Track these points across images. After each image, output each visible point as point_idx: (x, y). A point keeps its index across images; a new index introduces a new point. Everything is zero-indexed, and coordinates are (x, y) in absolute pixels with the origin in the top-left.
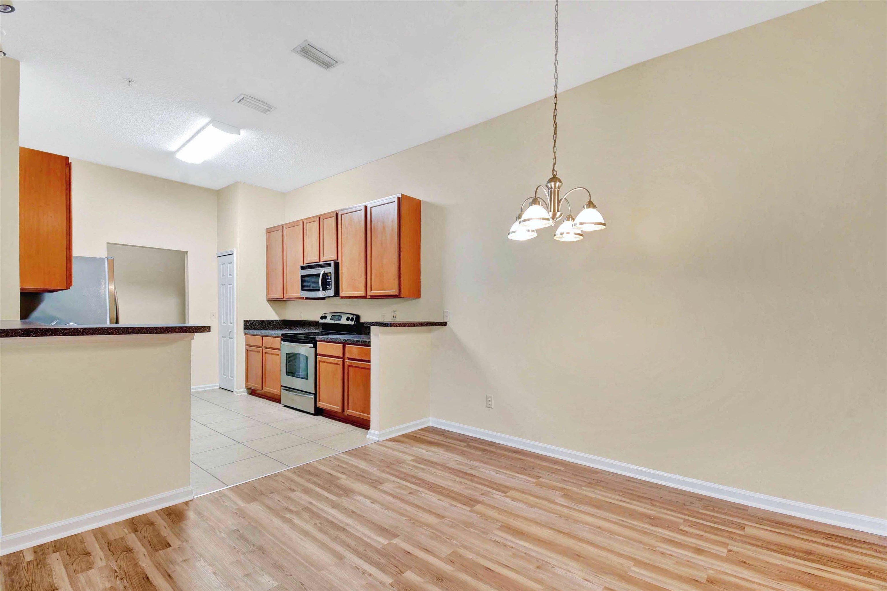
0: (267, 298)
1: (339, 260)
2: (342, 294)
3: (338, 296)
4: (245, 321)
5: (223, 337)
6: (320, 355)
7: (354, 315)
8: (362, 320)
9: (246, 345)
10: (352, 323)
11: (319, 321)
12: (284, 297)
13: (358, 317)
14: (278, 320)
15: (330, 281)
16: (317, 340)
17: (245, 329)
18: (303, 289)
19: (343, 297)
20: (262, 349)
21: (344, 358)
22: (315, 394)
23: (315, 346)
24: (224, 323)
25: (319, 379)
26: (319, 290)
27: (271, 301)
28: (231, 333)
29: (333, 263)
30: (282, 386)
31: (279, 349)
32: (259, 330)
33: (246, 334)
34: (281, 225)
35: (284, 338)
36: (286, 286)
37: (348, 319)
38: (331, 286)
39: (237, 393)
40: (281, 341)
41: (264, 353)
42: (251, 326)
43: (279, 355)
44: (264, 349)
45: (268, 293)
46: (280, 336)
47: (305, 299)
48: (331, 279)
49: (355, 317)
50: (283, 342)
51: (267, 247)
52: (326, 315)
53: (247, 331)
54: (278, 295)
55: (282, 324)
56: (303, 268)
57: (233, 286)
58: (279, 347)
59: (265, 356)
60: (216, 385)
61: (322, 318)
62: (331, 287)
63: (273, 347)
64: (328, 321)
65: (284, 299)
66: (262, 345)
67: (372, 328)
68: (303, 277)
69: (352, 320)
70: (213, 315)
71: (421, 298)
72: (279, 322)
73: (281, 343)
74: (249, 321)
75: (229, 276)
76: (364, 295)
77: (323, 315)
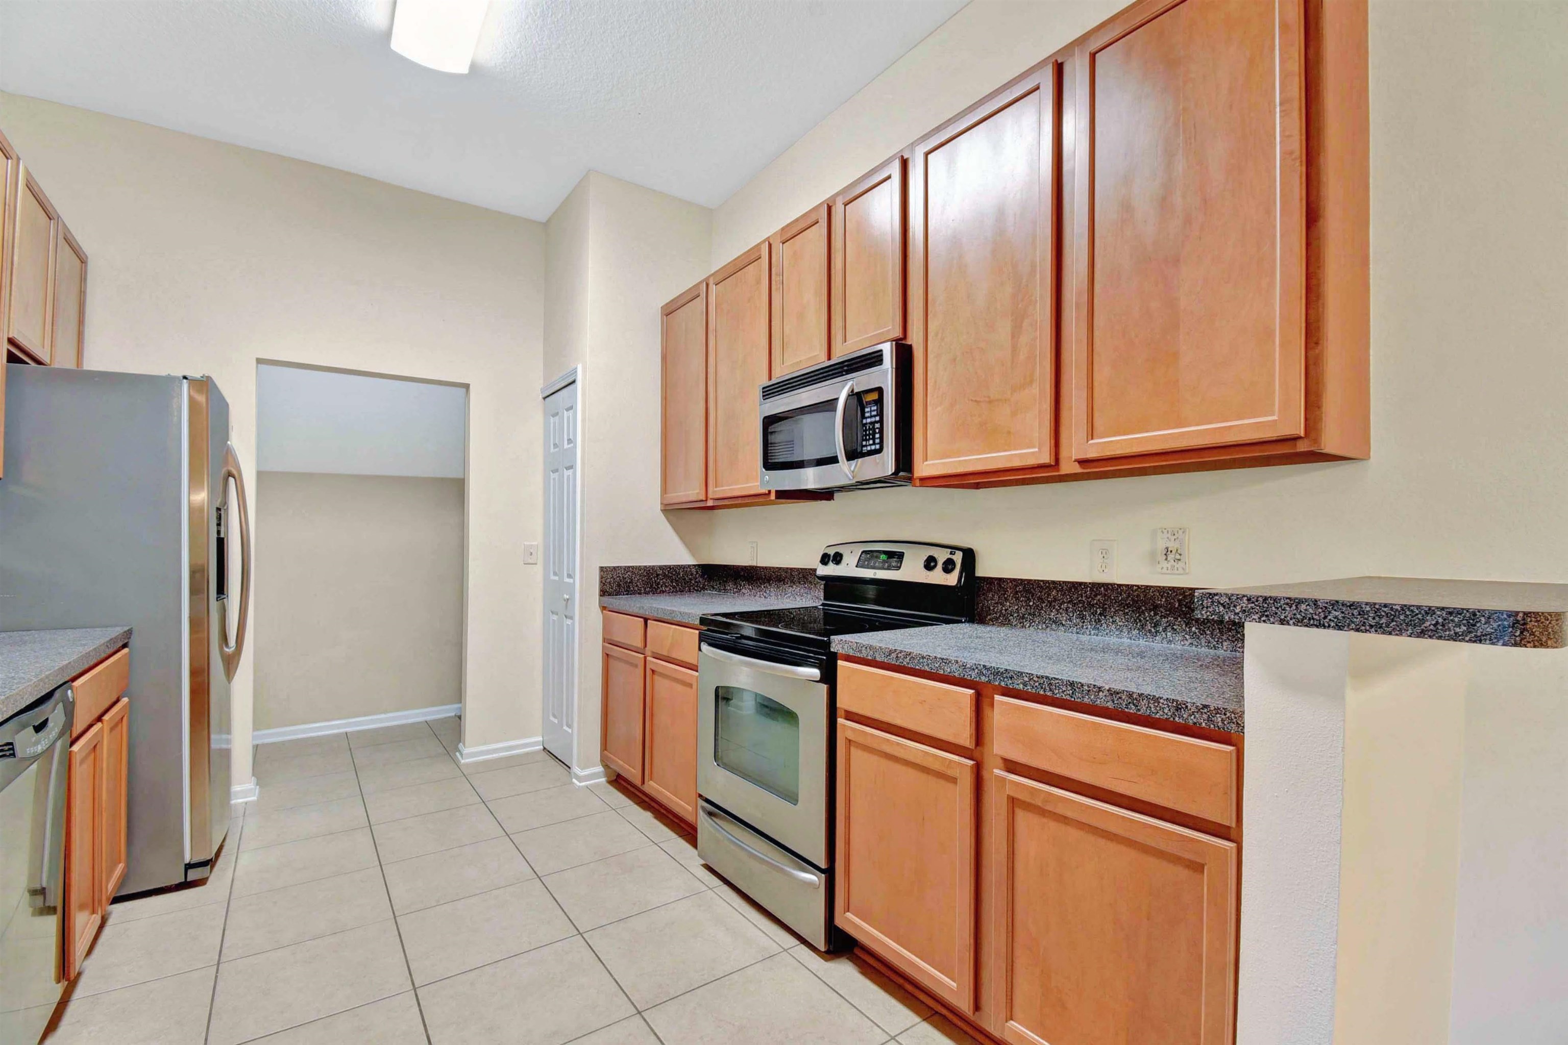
0: (661, 504)
1: (915, 339)
2: (923, 467)
3: (910, 480)
4: (602, 569)
5: (553, 613)
6: (851, 716)
7: (953, 548)
8: (983, 570)
9: (604, 640)
10: (952, 579)
11: (815, 570)
12: (710, 495)
13: (969, 556)
14: (689, 566)
15: (877, 418)
16: (835, 654)
17: (603, 593)
18: (769, 465)
19: (928, 481)
20: (645, 658)
21: (982, 754)
22: (829, 873)
23: (829, 677)
24: (555, 574)
25: (848, 818)
26: (833, 460)
27: (673, 511)
28: (569, 601)
29: (887, 350)
30: (700, 796)
31: (694, 668)
32: (640, 594)
33: (604, 608)
34: (701, 282)
35: (708, 630)
36: (716, 461)
37: (930, 564)
38: (881, 438)
39: (580, 779)
40: (700, 641)
41: (649, 672)
42: (619, 585)
43: (694, 687)
44: (649, 658)
45: (664, 490)
46: (697, 622)
47: (773, 496)
48: (881, 413)
49: (958, 557)
50: (704, 647)
51: (664, 358)
52: (839, 549)
53: (607, 599)
54: (692, 491)
55: (702, 576)
56: (769, 392)
57: (575, 474)
58: (692, 660)
59: (652, 679)
60: (533, 742)
61: (825, 559)
62: (881, 443)
63: (674, 655)
64: (849, 568)
65: (710, 503)
66: (645, 646)
67: (1254, 631)
68: (770, 422)
69: (948, 566)
70: (531, 554)
71: (1372, 459)
72: (694, 570)
73: (700, 649)
74: (615, 568)
75: (566, 446)
76: (1045, 458)
77: (831, 552)
